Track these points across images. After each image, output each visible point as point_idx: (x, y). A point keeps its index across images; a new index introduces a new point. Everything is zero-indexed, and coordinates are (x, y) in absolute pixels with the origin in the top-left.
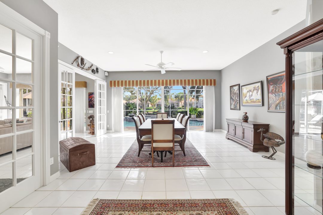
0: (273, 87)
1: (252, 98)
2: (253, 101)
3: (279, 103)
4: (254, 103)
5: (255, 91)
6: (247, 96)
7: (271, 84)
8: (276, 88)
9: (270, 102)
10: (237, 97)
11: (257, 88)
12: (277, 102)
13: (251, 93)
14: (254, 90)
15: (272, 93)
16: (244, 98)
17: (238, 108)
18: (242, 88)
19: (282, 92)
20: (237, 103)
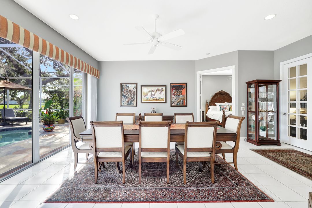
0: (175, 91)
1: (154, 97)
2: (156, 99)
3: (179, 101)
4: (157, 101)
5: (159, 92)
6: (148, 95)
7: (174, 88)
8: (177, 92)
9: (173, 100)
10: (132, 95)
11: (161, 90)
12: (178, 101)
13: (153, 93)
14: (157, 91)
15: (174, 94)
16: (144, 97)
17: (135, 105)
18: (142, 87)
19: (182, 95)
20: (134, 100)
